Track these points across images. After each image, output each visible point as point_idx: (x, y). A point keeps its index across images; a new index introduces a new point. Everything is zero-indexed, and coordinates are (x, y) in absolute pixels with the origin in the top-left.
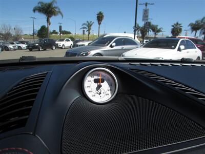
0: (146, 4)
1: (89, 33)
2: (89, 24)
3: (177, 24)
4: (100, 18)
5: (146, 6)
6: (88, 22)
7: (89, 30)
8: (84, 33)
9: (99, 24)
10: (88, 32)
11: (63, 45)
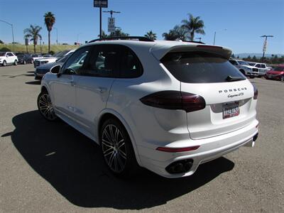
0: (111, 12)
1: (35, 43)
2: (34, 30)
3: (151, 33)
4: (49, 21)
5: (111, 14)
6: (31, 26)
7: (34, 40)
8: (27, 44)
9: (49, 30)
10: (33, 41)
11: (5, 61)
